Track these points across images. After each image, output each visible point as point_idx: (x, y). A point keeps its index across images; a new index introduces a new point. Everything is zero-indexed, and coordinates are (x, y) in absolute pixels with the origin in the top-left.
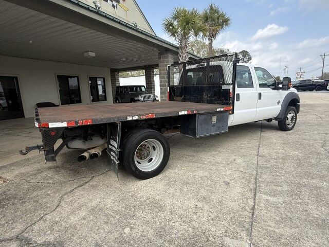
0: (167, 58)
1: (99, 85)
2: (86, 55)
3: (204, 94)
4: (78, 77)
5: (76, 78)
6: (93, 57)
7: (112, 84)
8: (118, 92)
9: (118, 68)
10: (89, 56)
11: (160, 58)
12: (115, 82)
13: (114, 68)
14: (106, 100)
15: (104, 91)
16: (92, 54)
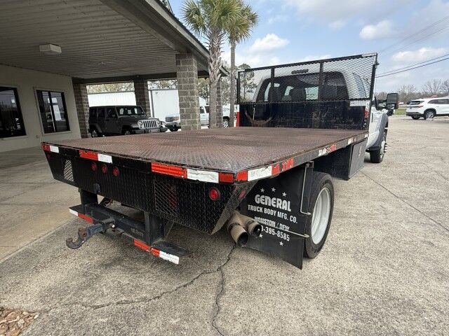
0: (191, 63)
1: (55, 104)
2: (43, 49)
3: (314, 115)
4: (15, 90)
5: (12, 92)
6: (58, 55)
7: (77, 103)
8: (95, 116)
9: (86, 77)
10: (51, 51)
11: (178, 63)
12: (81, 99)
13: (79, 77)
14: (68, 129)
15: (65, 115)
16: (56, 49)
